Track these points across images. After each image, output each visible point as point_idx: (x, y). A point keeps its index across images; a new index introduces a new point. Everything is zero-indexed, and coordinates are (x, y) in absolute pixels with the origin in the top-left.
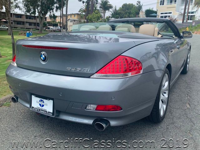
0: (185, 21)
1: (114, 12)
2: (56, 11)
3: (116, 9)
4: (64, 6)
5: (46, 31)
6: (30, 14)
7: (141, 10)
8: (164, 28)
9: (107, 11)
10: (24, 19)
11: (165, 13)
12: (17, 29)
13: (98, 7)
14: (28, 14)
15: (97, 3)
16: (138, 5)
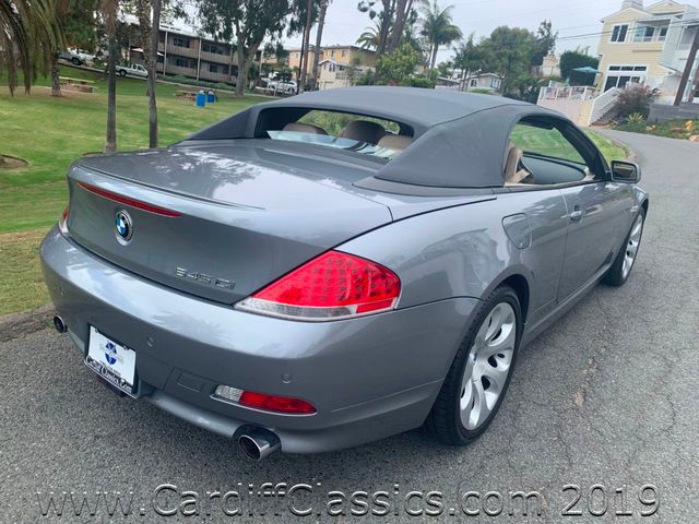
0: (684, 99)
1: (465, 52)
2: (289, 34)
3: (470, 43)
4: (313, 20)
5: (257, 92)
6: (216, 38)
7: (549, 52)
8: (614, 114)
9: (441, 47)
10: (195, 52)
11: (624, 69)
12: (176, 78)
13: (417, 31)
14: (209, 37)
15: (413, 22)
16: (543, 33)
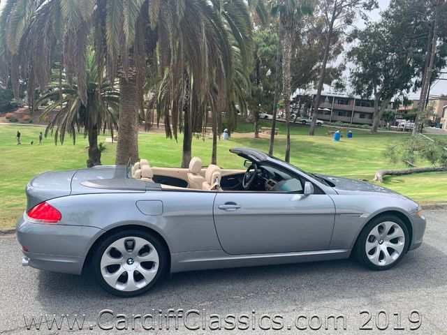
6: (362, 97)
10: (352, 107)
12: (336, 123)
14: (359, 97)
